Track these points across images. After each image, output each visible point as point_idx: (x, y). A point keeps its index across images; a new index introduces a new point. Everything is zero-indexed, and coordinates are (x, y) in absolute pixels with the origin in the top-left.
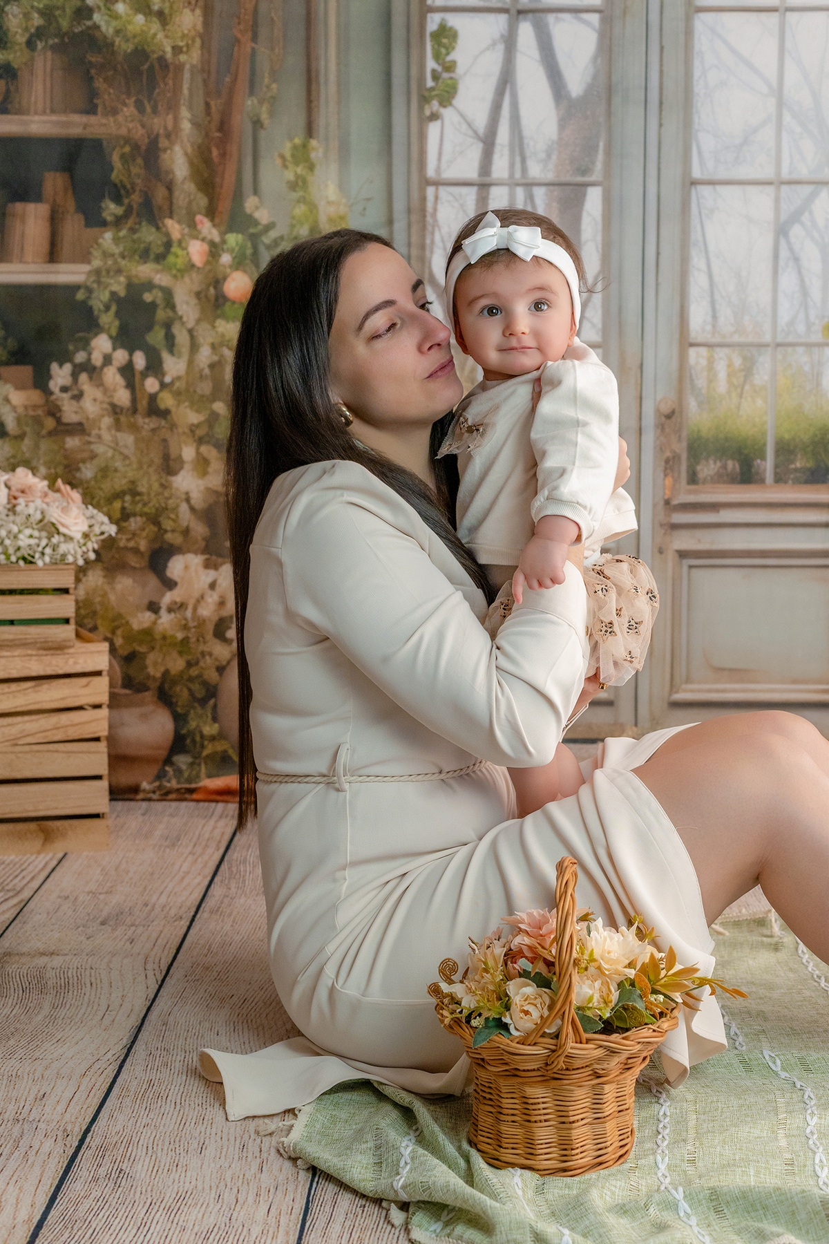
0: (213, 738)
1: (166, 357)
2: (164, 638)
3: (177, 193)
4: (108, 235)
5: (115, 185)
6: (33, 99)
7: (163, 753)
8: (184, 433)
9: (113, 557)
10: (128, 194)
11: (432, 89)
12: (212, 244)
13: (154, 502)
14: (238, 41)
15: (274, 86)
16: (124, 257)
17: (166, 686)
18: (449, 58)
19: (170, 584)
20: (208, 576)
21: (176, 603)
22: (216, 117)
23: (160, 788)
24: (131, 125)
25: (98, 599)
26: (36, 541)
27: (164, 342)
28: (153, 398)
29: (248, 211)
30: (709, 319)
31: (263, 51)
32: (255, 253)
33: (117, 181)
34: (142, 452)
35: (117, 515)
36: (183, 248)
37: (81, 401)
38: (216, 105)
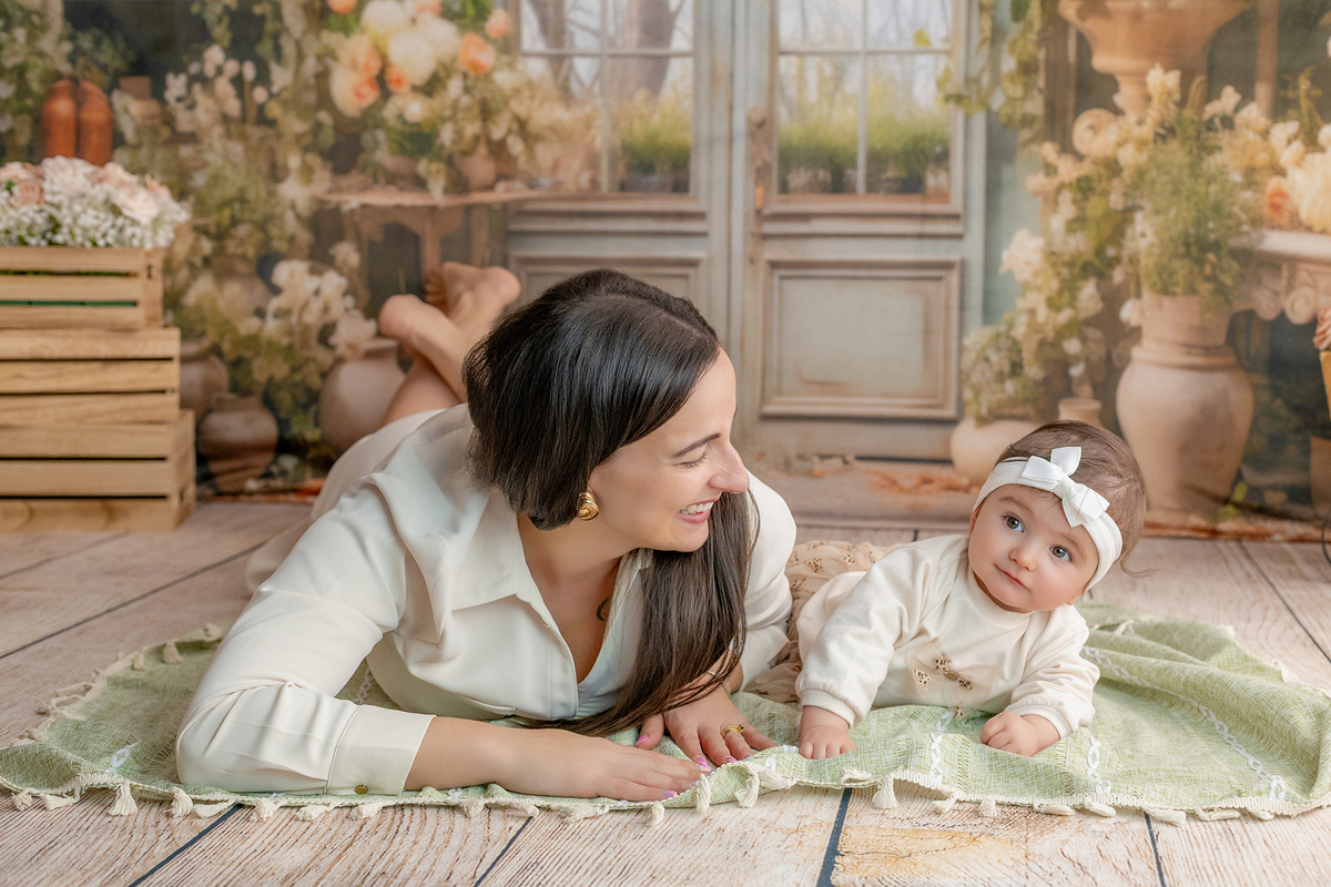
0: (316, 443)
1: (273, 65)
2: (270, 343)
8: (290, 142)
9: (222, 263)
13: (261, 210)
17: (271, 392)
19: (275, 291)
20: (311, 283)
21: (281, 309)
23: (263, 487)
25: (208, 306)
26: (100, 222)
27: (272, 53)
28: (261, 108)
30: (799, 27)
34: (250, 160)
35: (227, 222)
37: (195, 112)
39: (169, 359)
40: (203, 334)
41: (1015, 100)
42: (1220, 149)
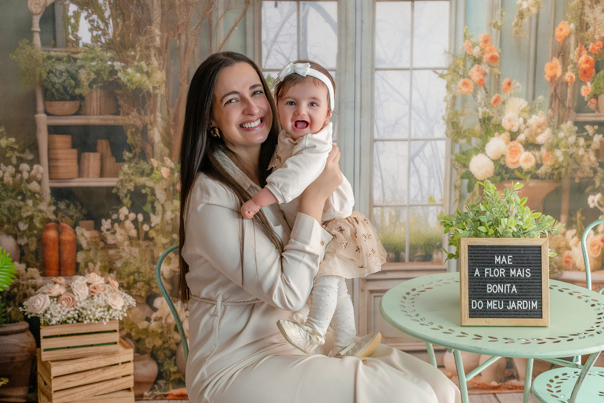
0: (175, 373)
1: (152, 215)
2: (153, 332)
3: (155, 148)
4: (125, 167)
5: (129, 145)
6: (92, 109)
7: (153, 380)
10: (134, 148)
12: (171, 169)
13: (148, 276)
14: (181, 84)
16: (133, 175)
17: (154, 352)
21: (158, 317)
22: (172, 116)
23: (152, 394)
24: (135, 120)
26: (103, 313)
28: (146, 233)
30: (382, 196)
33: (129, 143)
34: (142, 255)
35: (132, 282)
36: (159, 171)
37: (116, 235)
38: (172, 111)
39: (129, 362)
40: (123, 328)
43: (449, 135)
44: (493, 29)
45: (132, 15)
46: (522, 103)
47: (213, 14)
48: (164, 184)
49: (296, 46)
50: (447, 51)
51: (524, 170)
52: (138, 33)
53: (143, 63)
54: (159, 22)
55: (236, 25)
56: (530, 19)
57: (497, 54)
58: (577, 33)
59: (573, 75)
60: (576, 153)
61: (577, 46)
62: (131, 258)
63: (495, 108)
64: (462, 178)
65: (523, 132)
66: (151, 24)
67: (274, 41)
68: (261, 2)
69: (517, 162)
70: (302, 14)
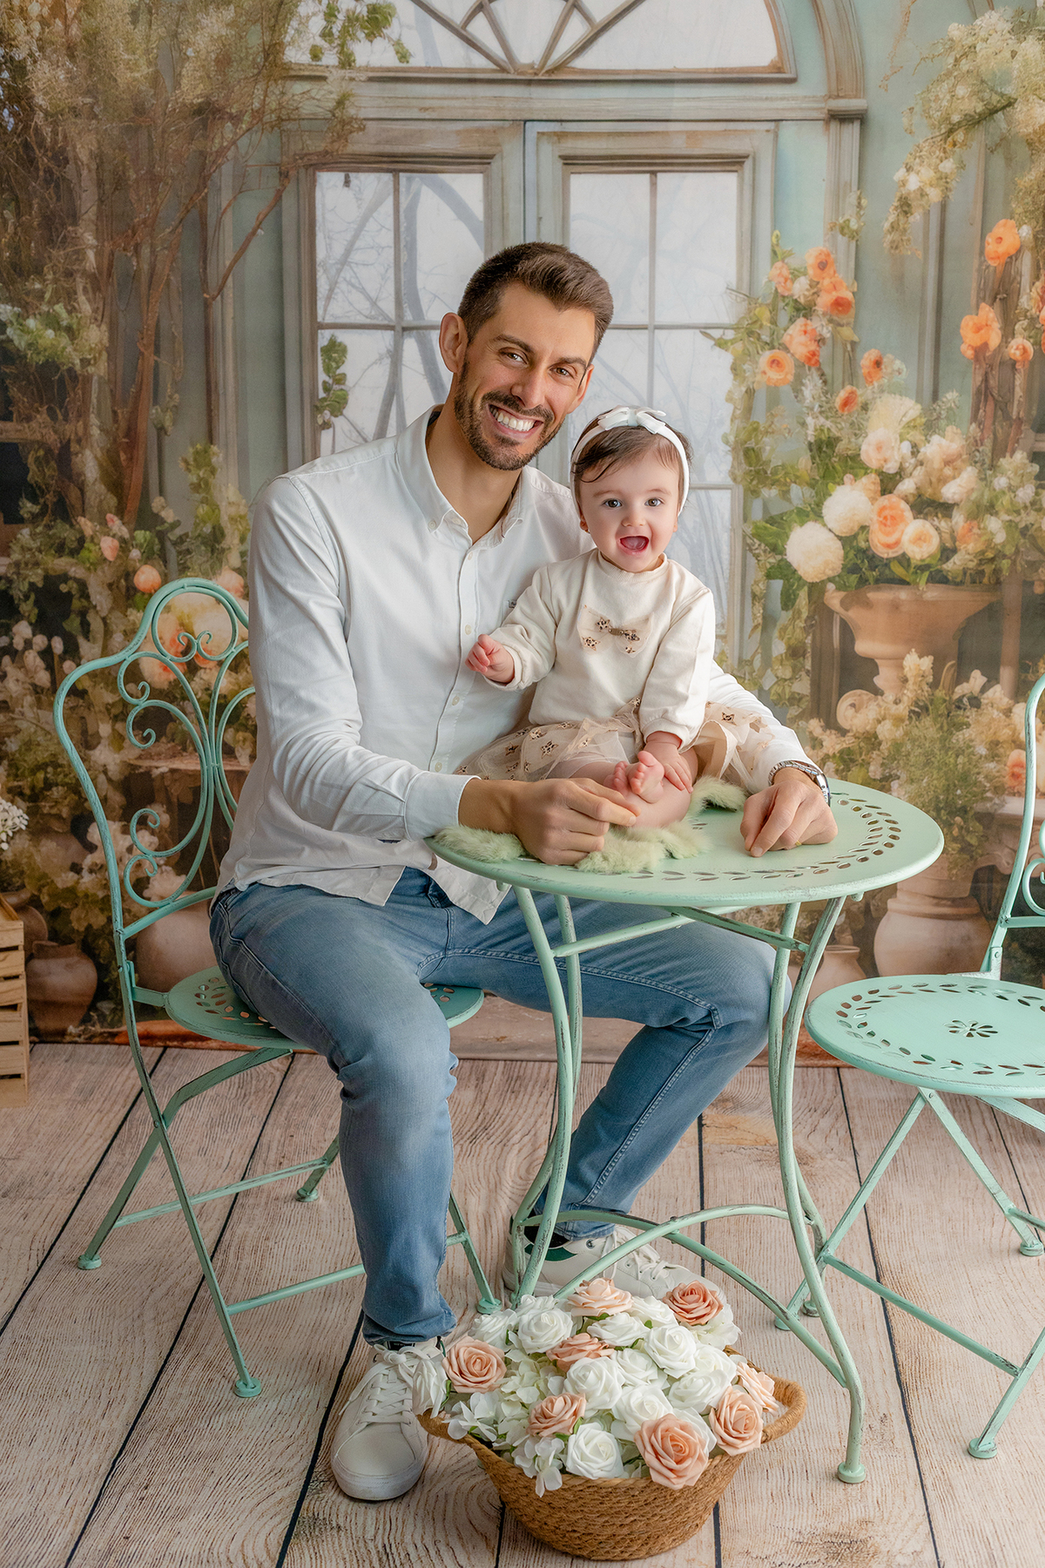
1: (81, 641)
2: (86, 896)
3: (88, 494)
4: (26, 532)
5: (31, 486)
7: (88, 1000)
8: (100, 711)
9: (38, 822)
10: (43, 493)
11: (324, 399)
12: (123, 541)
14: (142, 354)
15: (176, 396)
16: (40, 552)
17: (90, 939)
18: (338, 372)
19: (91, 848)
20: (125, 842)
21: (96, 865)
22: (123, 424)
23: (84, 1031)
24: (44, 431)
25: (25, 860)
27: (80, 629)
29: (155, 510)
31: (164, 361)
32: (163, 548)
33: (33, 482)
35: (41, 785)
36: (96, 544)
37: (5, 681)
38: (123, 413)
39: (15, 948)
40: (23, 886)
41: (786, 680)
42: (968, 725)
43: (739, 479)
44: (840, 236)
45: (35, 202)
46: (909, 408)
47: (210, 201)
48: (106, 574)
49: (391, 273)
50: (734, 287)
51: (913, 562)
52: (50, 242)
53: (59, 308)
54: (94, 218)
55: (259, 227)
56: (927, 214)
57: (849, 296)
58: (1036, 246)
59: (1028, 345)
60: (1035, 527)
61: (1038, 278)
62: (40, 732)
63: (845, 418)
64: (769, 576)
65: (911, 474)
66: (75, 223)
67: (344, 261)
68: (314, 174)
69: (897, 543)
70: (404, 202)
